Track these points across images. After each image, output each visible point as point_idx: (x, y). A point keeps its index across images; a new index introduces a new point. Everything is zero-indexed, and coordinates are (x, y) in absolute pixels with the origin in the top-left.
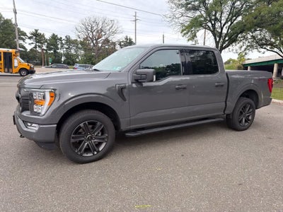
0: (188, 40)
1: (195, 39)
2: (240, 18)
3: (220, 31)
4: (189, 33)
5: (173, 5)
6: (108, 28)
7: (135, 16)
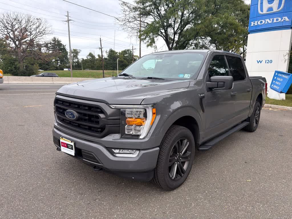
0: (148, 46)
1: (154, 45)
2: (188, 27)
3: (173, 38)
4: (147, 39)
5: (127, 8)
6: (34, 27)
7: (68, 16)
